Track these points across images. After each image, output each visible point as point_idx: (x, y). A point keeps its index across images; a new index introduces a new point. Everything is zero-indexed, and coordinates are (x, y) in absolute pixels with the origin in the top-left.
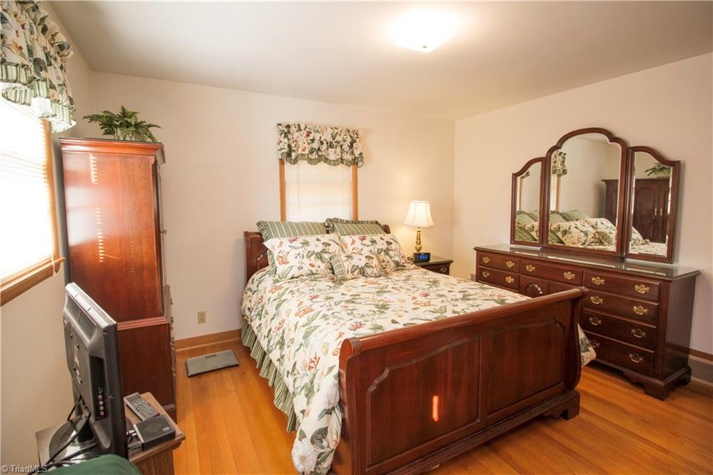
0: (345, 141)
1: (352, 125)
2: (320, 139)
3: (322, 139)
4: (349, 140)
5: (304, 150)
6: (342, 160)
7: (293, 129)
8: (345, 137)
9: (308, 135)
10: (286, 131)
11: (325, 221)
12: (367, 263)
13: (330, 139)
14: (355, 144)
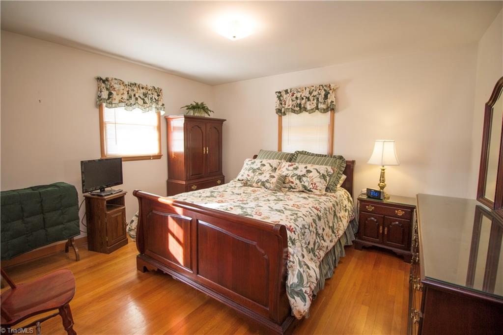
0: (320, 94)
1: (325, 82)
2: (301, 96)
3: (302, 96)
4: (323, 93)
5: (289, 106)
6: (317, 108)
7: (283, 93)
8: (319, 91)
9: (293, 95)
10: (280, 95)
11: (294, 153)
12: (268, 180)
13: (308, 95)
14: (329, 96)
